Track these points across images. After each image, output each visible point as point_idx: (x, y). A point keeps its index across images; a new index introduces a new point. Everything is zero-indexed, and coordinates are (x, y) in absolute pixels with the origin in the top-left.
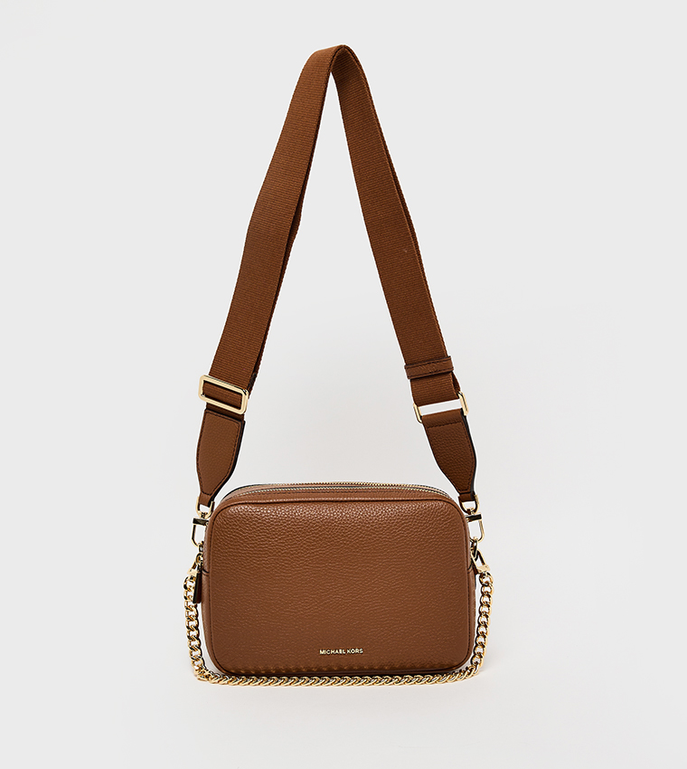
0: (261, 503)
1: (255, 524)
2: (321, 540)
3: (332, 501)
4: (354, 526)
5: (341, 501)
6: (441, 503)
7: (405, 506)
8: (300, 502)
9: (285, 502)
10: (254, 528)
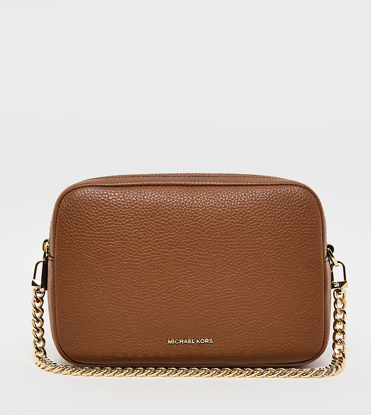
0: (108, 186)
1: (101, 207)
2: (170, 224)
3: (183, 185)
4: (206, 210)
5: (192, 186)
6: (297, 189)
7: (259, 191)
8: (149, 185)
9: (133, 186)
10: (100, 211)
